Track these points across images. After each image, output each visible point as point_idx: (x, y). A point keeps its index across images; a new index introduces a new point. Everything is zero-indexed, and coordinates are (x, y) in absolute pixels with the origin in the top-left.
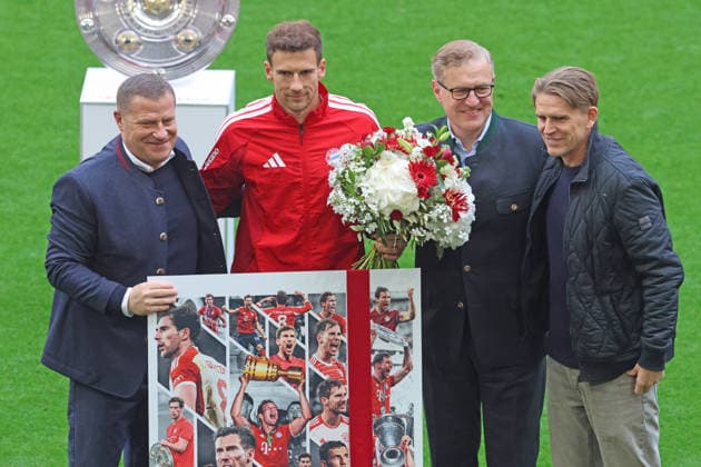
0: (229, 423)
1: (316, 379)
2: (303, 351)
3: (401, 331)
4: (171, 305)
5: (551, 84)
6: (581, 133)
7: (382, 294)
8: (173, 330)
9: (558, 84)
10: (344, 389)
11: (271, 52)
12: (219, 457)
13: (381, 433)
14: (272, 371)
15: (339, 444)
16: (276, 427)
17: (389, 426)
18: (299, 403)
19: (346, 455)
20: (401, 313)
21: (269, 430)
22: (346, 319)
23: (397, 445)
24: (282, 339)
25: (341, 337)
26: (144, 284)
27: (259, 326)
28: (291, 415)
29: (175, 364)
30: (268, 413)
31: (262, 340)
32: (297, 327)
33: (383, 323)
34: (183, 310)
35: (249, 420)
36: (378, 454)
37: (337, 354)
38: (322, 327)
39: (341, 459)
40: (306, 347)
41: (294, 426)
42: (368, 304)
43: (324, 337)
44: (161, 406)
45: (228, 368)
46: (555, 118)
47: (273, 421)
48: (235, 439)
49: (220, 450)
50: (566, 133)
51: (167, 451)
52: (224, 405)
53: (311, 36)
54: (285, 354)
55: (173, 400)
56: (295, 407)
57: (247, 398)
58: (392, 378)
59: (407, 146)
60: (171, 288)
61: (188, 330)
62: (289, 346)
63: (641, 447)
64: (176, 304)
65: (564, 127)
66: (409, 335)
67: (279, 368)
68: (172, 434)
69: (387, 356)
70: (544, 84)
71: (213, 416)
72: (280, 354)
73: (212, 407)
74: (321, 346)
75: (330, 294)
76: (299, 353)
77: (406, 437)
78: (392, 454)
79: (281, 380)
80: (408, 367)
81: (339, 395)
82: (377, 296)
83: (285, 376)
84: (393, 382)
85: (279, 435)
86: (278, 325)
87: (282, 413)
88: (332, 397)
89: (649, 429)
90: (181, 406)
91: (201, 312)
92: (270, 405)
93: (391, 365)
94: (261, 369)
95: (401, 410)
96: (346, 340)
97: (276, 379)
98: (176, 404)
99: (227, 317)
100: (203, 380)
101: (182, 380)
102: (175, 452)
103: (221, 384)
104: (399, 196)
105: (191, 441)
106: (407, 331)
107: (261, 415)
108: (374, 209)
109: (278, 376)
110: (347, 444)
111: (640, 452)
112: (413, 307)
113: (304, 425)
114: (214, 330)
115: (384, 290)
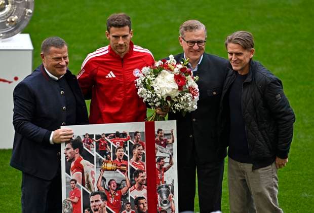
0: (96, 190)
1: (132, 170)
2: (127, 157)
3: (168, 148)
4: (71, 138)
5: (235, 39)
6: (247, 60)
7: (160, 132)
8: (72, 150)
9: (238, 39)
10: (145, 174)
11: (109, 27)
12: (91, 205)
13: (160, 192)
14: (114, 166)
15: (143, 198)
16: (116, 191)
17: (163, 189)
18: (125, 180)
19: (146, 203)
20: (168, 140)
21: (113, 192)
22: (145, 143)
23: (167, 198)
24: (118, 152)
25: (143, 151)
26: (59, 130)
27: (108, 147)
28: (122, 186)
29: (73, 164)
30: (112, 185)
31: (110, 153)
32: (124, 147)
33: (161, 145)
34: (76, 140)
35: (104, 188)
36: (159, 202)
37: (141, 158)
38: (135, 147)
39: (144, 205)
40: (128, 156)
41: (123, 190)
42: (155, 136)
43: (136, 151)
44: (67, 183)
45: (95, 166)
46: (237, 54)
47: (115, 188)
48: (98, 197)
49: (92, 202)
50: (241, 61)
51: (70, 203)
52: (94, 182)
53: (127, 20)
54: (119, 159)
55: (72, 180)
56: (124, 182)
57: (104, 179)
58: (165, 168)
59: (172, 67)
60: (71, 131)
61: (78, 149)
62: (121, 156)
63: (271, 197)
64: (73, 138)
65: (241, 58)
66: (172, 150)
67: (117, 165)
68: (72, 195)
69: (162, 159)
70: (231, 39)
71: (89, 187)
72: (117, 159)
73: (89, 183)
74: (134, 155)
75: (138, 132)
76: (125, 158)
77: (171, 194)
78: (165, 202)
79: (117, 170)
80: (171, 163)
81: (143, 177)
82: (158, 132)
83: (120, 169)
84: (165, 170)
85: (117, 195)
86: (116, 146)
87: (118, 185)
88: (139, 178)
89: (275, 189)
90: (76, 183)
91: (84, 141)
92: (113, 182)
93: (164, 163)
94: (109, 166)
95: (169, 182)
96: (145, 152)
97: (116, 170)
98: (73, 182)
99: (94, 143)
100: (85, 171)
101: (76, 172)
102: (73, 203)
103: (92, 173)
104: (171, 90)
105: (80, 198)
106: (171, 148)
107: (109, 186)
108: (159, 96)
109: (117, 169)
110: (146, 198)
111: (271, 199)
112: (173, 137)
113: (128, 190)
114: (89, 149)
115: (161, 130)
